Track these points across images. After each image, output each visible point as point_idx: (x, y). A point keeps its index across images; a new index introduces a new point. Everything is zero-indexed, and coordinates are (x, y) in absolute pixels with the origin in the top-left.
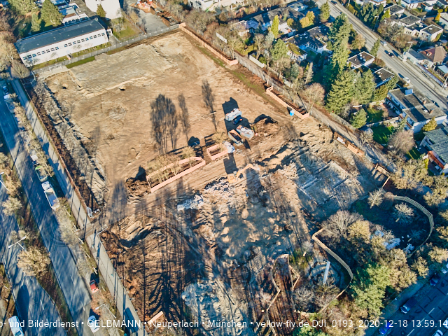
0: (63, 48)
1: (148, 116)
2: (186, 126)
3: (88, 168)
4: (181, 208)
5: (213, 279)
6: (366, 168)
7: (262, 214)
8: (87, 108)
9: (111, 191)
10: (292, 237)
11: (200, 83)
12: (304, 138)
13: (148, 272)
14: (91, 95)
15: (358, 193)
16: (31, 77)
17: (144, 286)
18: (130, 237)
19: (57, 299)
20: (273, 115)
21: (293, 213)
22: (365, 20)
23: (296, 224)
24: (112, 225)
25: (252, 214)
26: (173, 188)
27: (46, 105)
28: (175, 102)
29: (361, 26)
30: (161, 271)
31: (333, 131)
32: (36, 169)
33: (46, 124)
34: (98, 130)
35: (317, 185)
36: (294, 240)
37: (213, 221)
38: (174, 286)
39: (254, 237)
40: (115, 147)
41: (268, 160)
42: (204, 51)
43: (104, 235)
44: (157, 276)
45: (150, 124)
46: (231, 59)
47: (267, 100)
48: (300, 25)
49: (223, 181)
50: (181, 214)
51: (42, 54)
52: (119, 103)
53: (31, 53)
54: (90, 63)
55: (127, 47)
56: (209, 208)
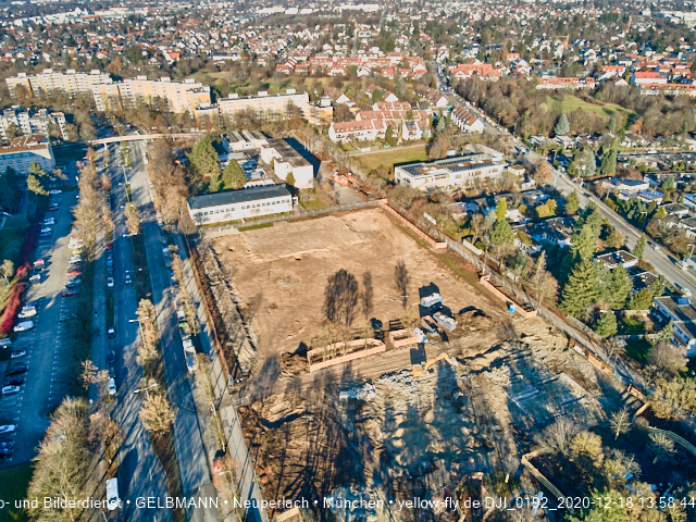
0: (240, 210)
1: (323, 289)
2: (368, 305)
3: (240, 334)
4: (344, 396)
5: (372, 487)
6: (613, 389)
7: (453, 421)
8: (252, 272)
9: (260, 363)
10: (492, 456)
11: (394, 263)
12: (527, 340)
13: (287, 462)
14: (261, 261)
15: (597, 417)
16: (197, 235)
17: (280, 476)
18: (273, 418)
19: (170, 472)
20: (486, 308)
21: (498, 427)
22: (629, 216)
23: (500, 441)
24: (254, 400)
25: (439, 419)
26: (339, 371)
27: (206, 265)
28: (359, 279)
29: (624, 224)
30: (304, 463)
31: (569, 337)
32: (181, 325)
33: (202, 284)
34: (260, 297)
35: (537, 398)
36: (494, 460)
37: (383, 418)
38: (318, 485)
39: (437, 447)
40: (275, 316)
41: (472, 358)
42: (406, 231)
43: (242, 409)
44: (298, 469)
45: (323, 299)
46: (438, 241)
47: (480, 291)
48: (536, 213)
49: (405, 373)
50: (343, 403)
51: (215, 213)
52: (291, 272)
53: (203, 210)
54: (266, 229)
55: (312, 218)
56: (381, 402)
